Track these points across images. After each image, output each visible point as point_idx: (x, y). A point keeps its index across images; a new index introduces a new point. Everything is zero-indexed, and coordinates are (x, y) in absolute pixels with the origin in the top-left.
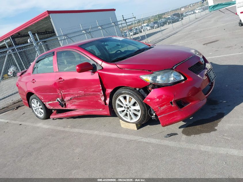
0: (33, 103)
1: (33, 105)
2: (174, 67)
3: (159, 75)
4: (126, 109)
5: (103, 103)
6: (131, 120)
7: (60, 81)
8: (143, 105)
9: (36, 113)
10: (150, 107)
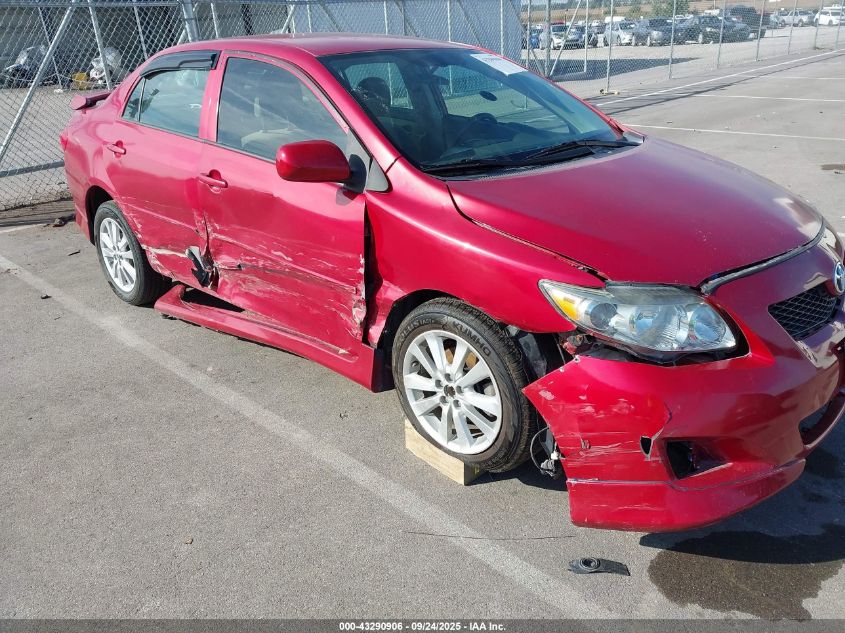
0: (106, 231)
1: (104, 237)
2: (706, 281)
3: (629, 302)
4: (441, 393)
5: (357, 332)
6: (449, 439)
7: (211, 185)
8: (518, 408)
9: (111, 271)
10: (543, 424)
